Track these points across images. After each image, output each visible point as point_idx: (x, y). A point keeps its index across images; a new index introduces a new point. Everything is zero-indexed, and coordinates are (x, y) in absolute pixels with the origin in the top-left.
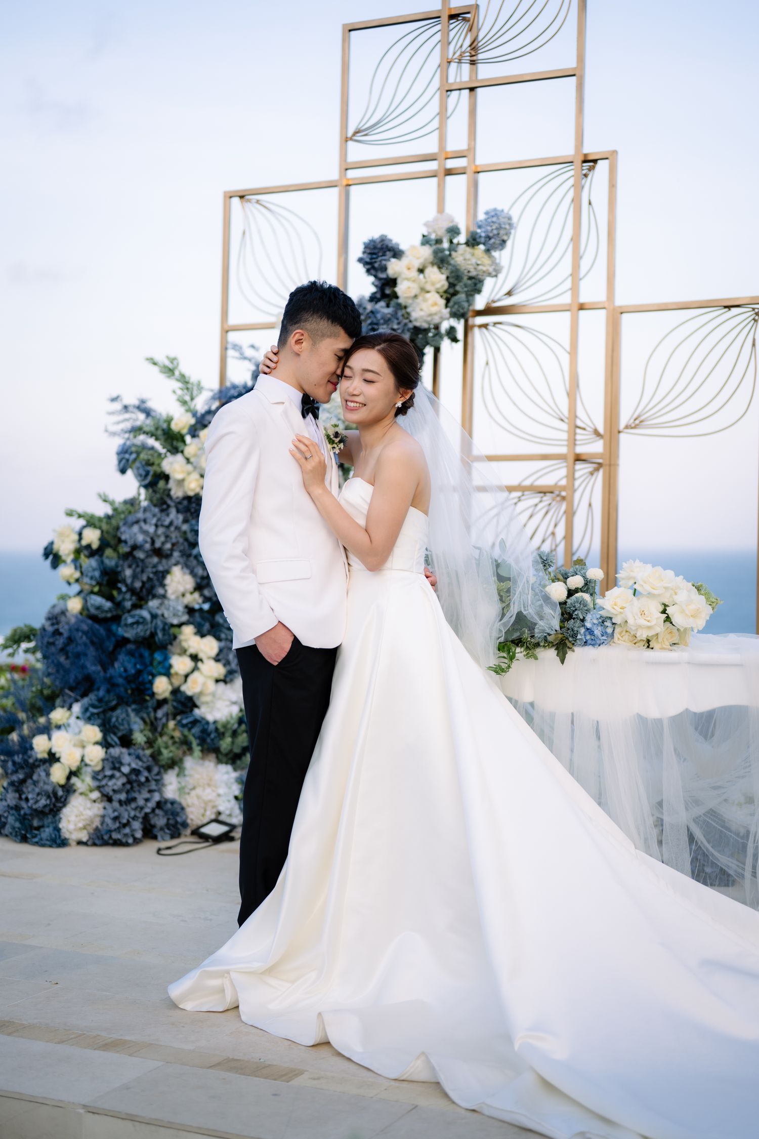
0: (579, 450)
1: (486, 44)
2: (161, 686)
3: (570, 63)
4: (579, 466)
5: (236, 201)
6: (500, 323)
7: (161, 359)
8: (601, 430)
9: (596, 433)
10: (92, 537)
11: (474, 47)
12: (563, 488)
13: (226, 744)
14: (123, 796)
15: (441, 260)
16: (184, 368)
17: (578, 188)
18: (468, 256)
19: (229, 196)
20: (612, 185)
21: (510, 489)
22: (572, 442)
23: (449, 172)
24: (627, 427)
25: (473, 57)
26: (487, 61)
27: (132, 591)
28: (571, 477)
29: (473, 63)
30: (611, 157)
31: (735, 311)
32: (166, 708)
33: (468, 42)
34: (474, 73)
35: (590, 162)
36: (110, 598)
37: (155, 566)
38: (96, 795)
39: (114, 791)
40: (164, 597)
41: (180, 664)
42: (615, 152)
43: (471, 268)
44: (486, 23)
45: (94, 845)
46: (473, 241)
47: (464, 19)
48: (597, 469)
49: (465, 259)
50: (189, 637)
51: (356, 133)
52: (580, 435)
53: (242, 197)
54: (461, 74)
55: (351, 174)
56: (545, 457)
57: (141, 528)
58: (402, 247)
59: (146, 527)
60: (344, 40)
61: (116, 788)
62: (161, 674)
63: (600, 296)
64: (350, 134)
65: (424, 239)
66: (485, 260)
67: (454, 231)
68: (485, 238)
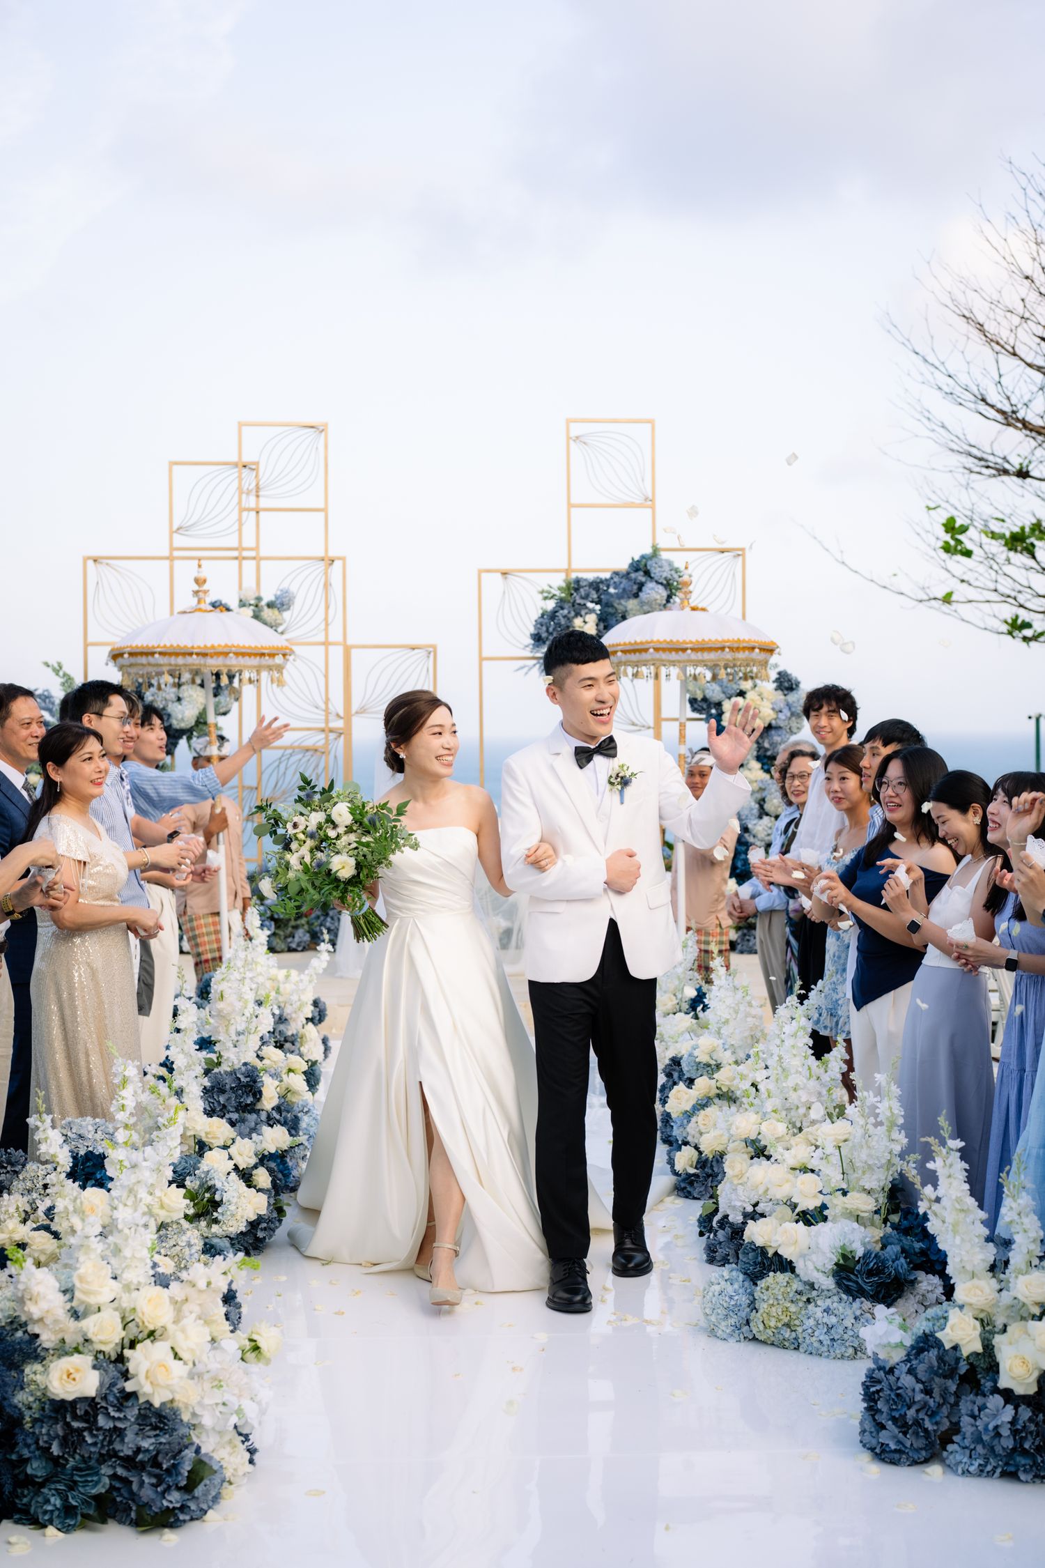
0: (330, 725)
1: (265, 486)
3: (322, 506)
4: (331, 734)
5: (90, 563)
7: (53, 662)
8: (341, 714)
9: (338, 715)
11: (258, 488)
12: (323, 747)
15: (256, 616)
16: (66, 669)
17: (326, 574)
18: (272, 613)
19: (86, 559)
20: (344, 575)
22: (327, 721)
23: (244, 558)
24: (357, 713)
25: (257, 492)
26: (264, 496)
28: (327, 738)
29: (258, 496)
30: (343, 559)
31: (416, 651)
33: (254, 484)
34: (257, 502)
35: (329, 561)
42: (344, 556)
43: (272, 621)
44: (264, 472)
46: (271, 605)
47: (251, 469)
48: (339, 736)
49: (268, 615)
51: (178, 529)
52: (331, 717)
53: (95, 561)
54: (251, 502)
55: (176, 554)
56: (309, 729)
63: (340, 639)
64: (175, 528)
65: (242, 604)
66: (279, 617)
67: (259, 599)
68: (280, 604)
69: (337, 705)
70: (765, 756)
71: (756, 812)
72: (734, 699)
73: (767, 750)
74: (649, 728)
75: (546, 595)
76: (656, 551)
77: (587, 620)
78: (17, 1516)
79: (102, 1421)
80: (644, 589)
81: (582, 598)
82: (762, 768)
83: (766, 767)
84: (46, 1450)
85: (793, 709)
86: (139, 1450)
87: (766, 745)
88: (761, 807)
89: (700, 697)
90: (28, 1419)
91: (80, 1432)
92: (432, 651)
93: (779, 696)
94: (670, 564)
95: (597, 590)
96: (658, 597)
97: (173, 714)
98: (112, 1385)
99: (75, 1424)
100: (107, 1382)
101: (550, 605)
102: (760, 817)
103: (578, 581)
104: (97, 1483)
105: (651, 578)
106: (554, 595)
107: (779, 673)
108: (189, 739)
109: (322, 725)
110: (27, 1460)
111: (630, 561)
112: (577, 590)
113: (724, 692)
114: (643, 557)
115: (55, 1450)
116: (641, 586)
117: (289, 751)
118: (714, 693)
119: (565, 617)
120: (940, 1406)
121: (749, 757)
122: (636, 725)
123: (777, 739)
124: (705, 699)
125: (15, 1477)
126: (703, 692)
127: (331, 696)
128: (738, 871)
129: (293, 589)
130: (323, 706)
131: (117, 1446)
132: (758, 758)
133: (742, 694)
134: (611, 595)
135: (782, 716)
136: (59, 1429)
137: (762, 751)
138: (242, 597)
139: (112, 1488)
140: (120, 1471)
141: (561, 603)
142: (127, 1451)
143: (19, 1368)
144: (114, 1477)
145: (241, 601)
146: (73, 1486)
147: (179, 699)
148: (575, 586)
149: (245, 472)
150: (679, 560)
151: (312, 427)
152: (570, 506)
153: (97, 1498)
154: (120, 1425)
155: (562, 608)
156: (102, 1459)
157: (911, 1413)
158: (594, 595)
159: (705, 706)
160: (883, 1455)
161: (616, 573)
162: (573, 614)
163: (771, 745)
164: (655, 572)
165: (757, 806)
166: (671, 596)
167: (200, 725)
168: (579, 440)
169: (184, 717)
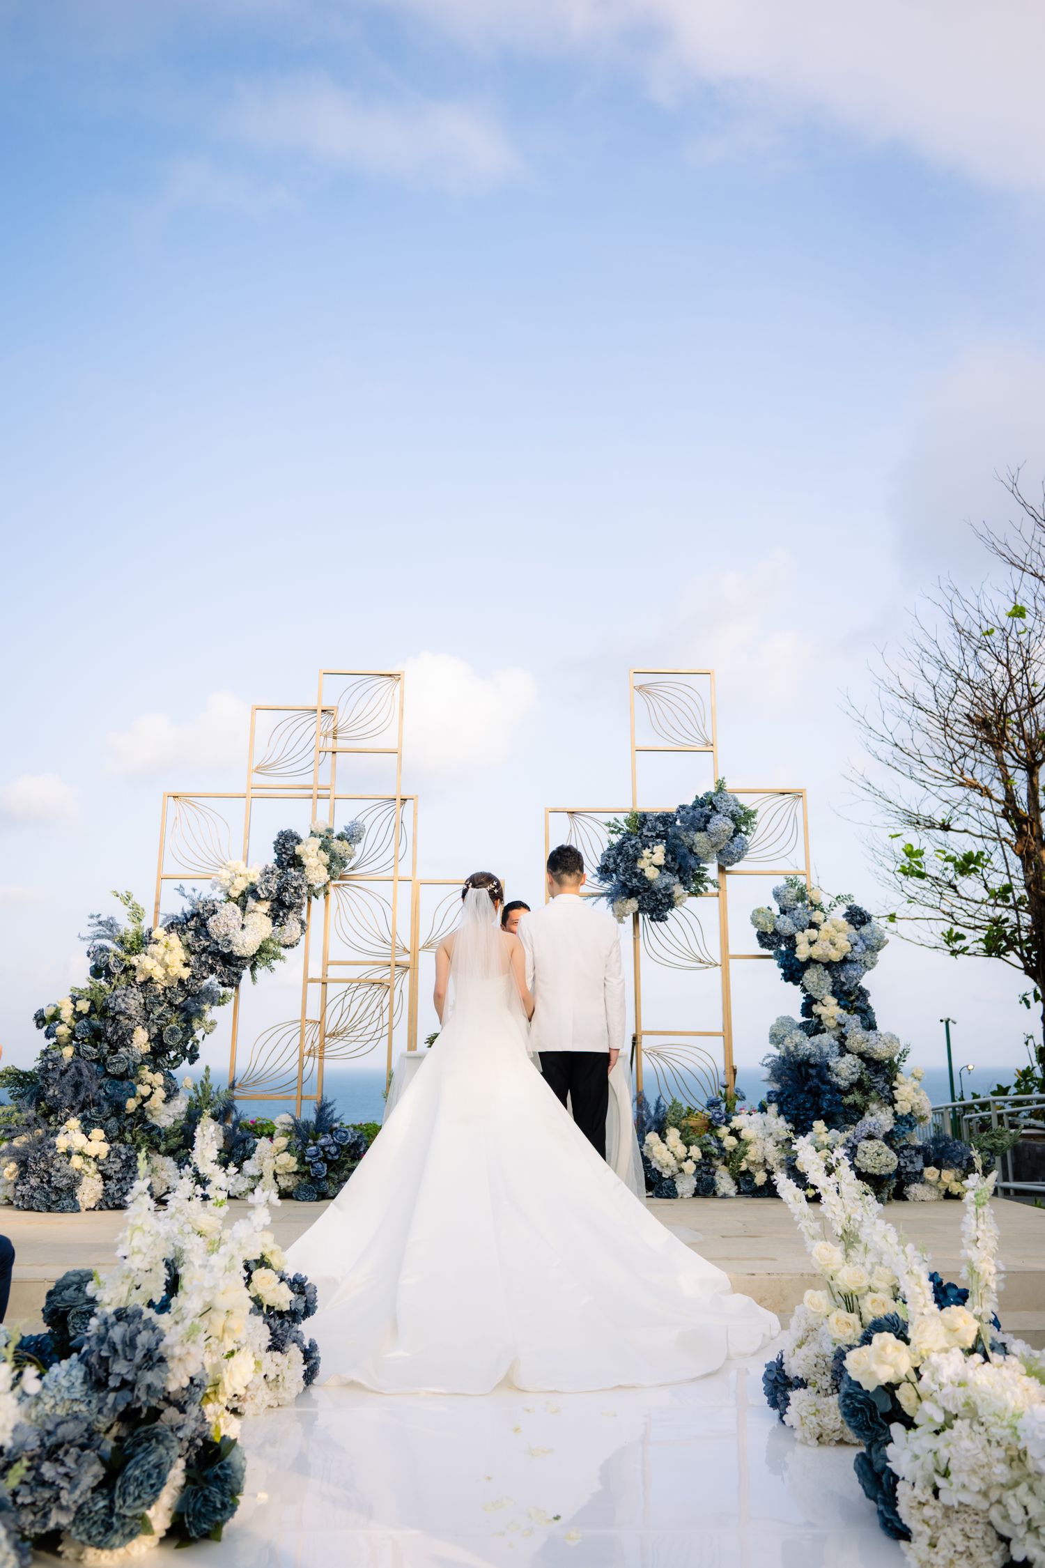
0: (397, 959)
1: (343, 729)
2: (131, 1104)
3: (394, 746)
4: (397, 969)
5: (171, 799)
6: (348, 885)
7: (122, 892)
8: (408, 948)
9: (405, 949)
10: (84, 1006)
11: (335, 731)
12: (389, 981)
13: (174, 1142)
14: (120, 1176)
15: (324, 847)
16: (135, 900)
17: (398, 812)
18: (340, 845)
19: (167, 796)
20: (415, 814)
21: (351, 981)
22: (394, 955)
23: (318, 797)
24: (423, 947)
25: (335, 735)
26: (342, 738)
27: (110, 1044)
28: (393, 972)
29: (335, 738)
30: (416, 799)
32: (130, 1120)
33: (332, 727)
34: (335, 744)
35: (402, 800)
36: (95, 1047)
37: (127, 1025)
38: (99, 1176)
39: (115, 1172)
40: (129, 1046)
41: (144, 1090)
42: (417, 796)
43: (342, 852)
44: (342, 718)
45: (101, 1209)
46: (340, 838)
47: (329, 713)
48: (406, 971)
49: (337, 845)
50: (146, 1073)
51: (258, 768)
52: (398, 951)
53: (176, 798)
54: (329, 744)
55: (254, 791)
56: (374, 963)
57: (123, 1000)
58: (302, 837)
59: (126, 999)
60: (252, 714)
61: (117, 1170)
62: (130, 1097)
63: (409, 875)
64: (254, 767)
65: (313, 834)
66: (349, 848)
67: (330, 831)
68: (351, 836)
69: (405, 939)
70: (841, 991)
71: (836, 1049)
72: (807, 931)
73: (844, 984)
74: (716, 965)
75: (612, 829)
76: (720, 788)
77: (655, 851)
80: (711, 820)
81: (649, 830)
82: (838, 1004)
83: (842, 1003)
85: (868, 942)
87: (843, 979)
88: (842, 1045)
89: (770, 930)
93: (851, 929)
94: (735, 801)
95: (664, 824)
96: (727, 827)
97: (235, 940)
101: (616, 839)
102: (841, 1054)
103: (644, 815)
105: (717, 812)
106: (620, 829)
107: (849, 908)
108: (253, 968)
109: (389, 959)
111: (694, 799)
112: (643, 824)
113: (795, 925)
114: (707, 795)
116: (708, 819)
117: (355, 985)
118: (785, 925)
119: (632, 846)
121: (824, 991)
122: (703, 962)
123: (852, 973)
124: (775, 933)
126: (774, 925)
127: (398, 930)
128: (823, 1113)
129: (367, 824)
130: (390, 939)
132: (834, 993)
133: (813, 925)
134: (679, 828)
135: (856, 948)
137: (838, 985)
138: (313, 829)
141: (628, 836)
145: (312, 832)
147: (243, 927)
148: (640, 821)
149: (325, 716)
151: (390, 675)
152: (635, 748)
155: (630, 840)
158: (660, 827)
159: (775, 940)
161: (683, 807)
162: (640, 845)
163: (847, 979)
164: (722, 806)
165: (837, 1043)
166: (737, 831)
167: (263, 954)
168: (640, 688)
169: (245, 944)
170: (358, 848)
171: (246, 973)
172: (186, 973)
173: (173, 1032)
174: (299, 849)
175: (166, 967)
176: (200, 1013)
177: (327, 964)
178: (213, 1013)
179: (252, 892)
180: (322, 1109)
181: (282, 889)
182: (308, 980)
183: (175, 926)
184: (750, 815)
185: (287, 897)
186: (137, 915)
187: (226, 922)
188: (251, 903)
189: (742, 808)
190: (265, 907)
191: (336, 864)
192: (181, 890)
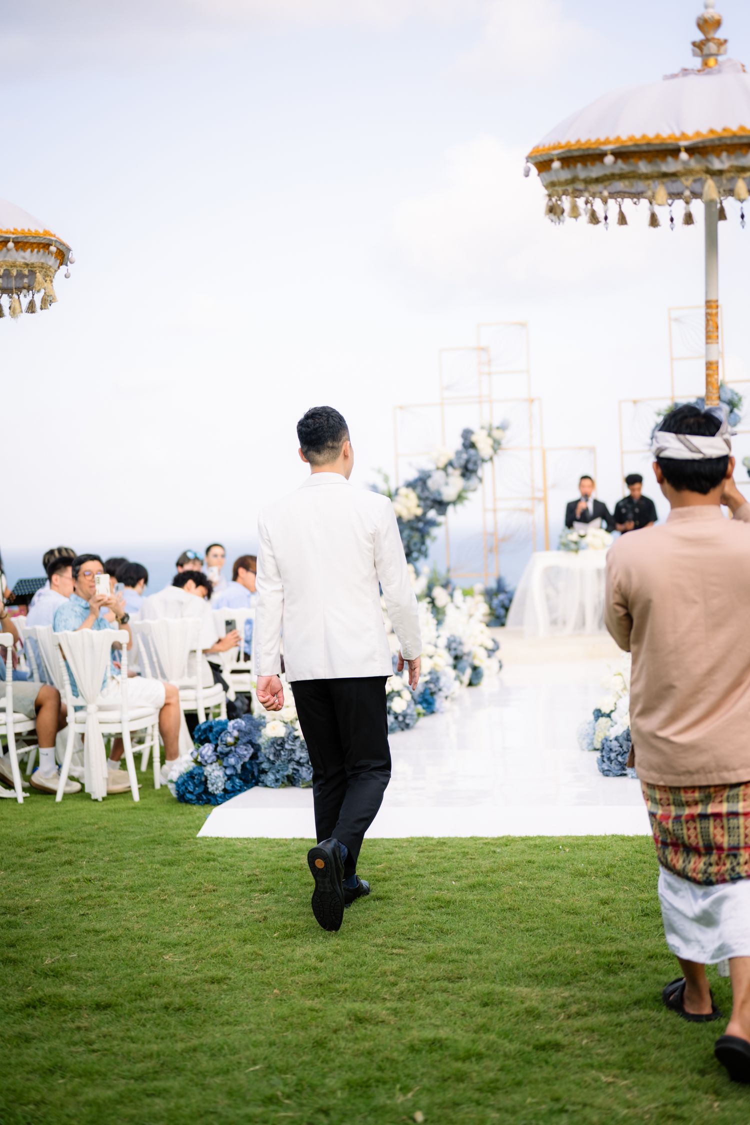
0: (535, 496)
1: (493, 359)
3: (525, 367)
4: (535, 501)
5: (398, 409)
6: (505, 453)
8: (542, 489)
9: (539, 489)
12: (530, 509)
15: (490, 435)
17: (530, 408)
18: (498, 433)
19: (396, 408)
20: (541, 408)
21: (511, 509)
22: (533, 493)
23: (483, 402)
25: (489, 363)
26: (494, 365)
28: (533, 505)
29: (489, 366)
30: (540, 399)
33: (487, 358)
34: (490, 369)
35: (532, 401)
43: (499, 437)
44: (493, 352)
46: (497, 428)
47: (485, 350)
48: (542, 502)
49: (496, 434)
51: (446, 387)
52: (536, 491)
53: (401, 408)
54: (485, 369)
55: (445, 401)
56: (523, 499)
58: (475, 431)
63: (539, 445)
64: (444, 387)
65: (482, 428)
66: (503, 434)
67: (492, 424)
68: (503, 427)
69: (539, 483)
75: (658, 413)
78: (260, 784)
79: (287, 746)
84: (269, 759)
86: (301, 758)
90: (263, 748)
91: (279, 751)
92: (592, 450)
94: (732, 391)
98: (290, 733)
99: (278, 748)
100: (288, 731)
104: (287, 770)
108: (454, 506)
109: (530, 496)
110: (261, 763)
115: (272, 758)
120: (625, 752)
125: (259, 770)
127: (535, 478)
130: (530, 484)
131: (293, 756)
136: (272, 750)
138: (482, 425)
139: (293, 773)
140: (296, 767)
142: (297, 758)
143: (260, 731)
144: (294, 769)
146: (278, 772)
147: (447, 484)
149: (482, 352)
150: (739, 389)
151: (519, 323)
152: (672, 359)
153: (288, 776)
154: (294, 748)
156: (290, 761)
157: (613, 755)
160: (606, 773)
166: (731, 411)
167: (460, 498)
168: (676, 320)
169: (449, 493)
170: (508, 434)
171: (450, 509)
172: (419, 512)
173: (415, 544)
174: (474, 438)
175: (408, 509)
176: (428, 534)
177: (495, 499)
178: (435, 531)
179: (450, 464)
180: (500, 582)
181: (468, 461)
182: (485, 510)
183: (411, 485)
184: (740, 399)
185: (470, 466)
186: (386, 479)
187: (436, 482)
188: (450, 470)
189: (736, 394)
190: (458, 472)
191: (497, 445)
192: (410, 464)
